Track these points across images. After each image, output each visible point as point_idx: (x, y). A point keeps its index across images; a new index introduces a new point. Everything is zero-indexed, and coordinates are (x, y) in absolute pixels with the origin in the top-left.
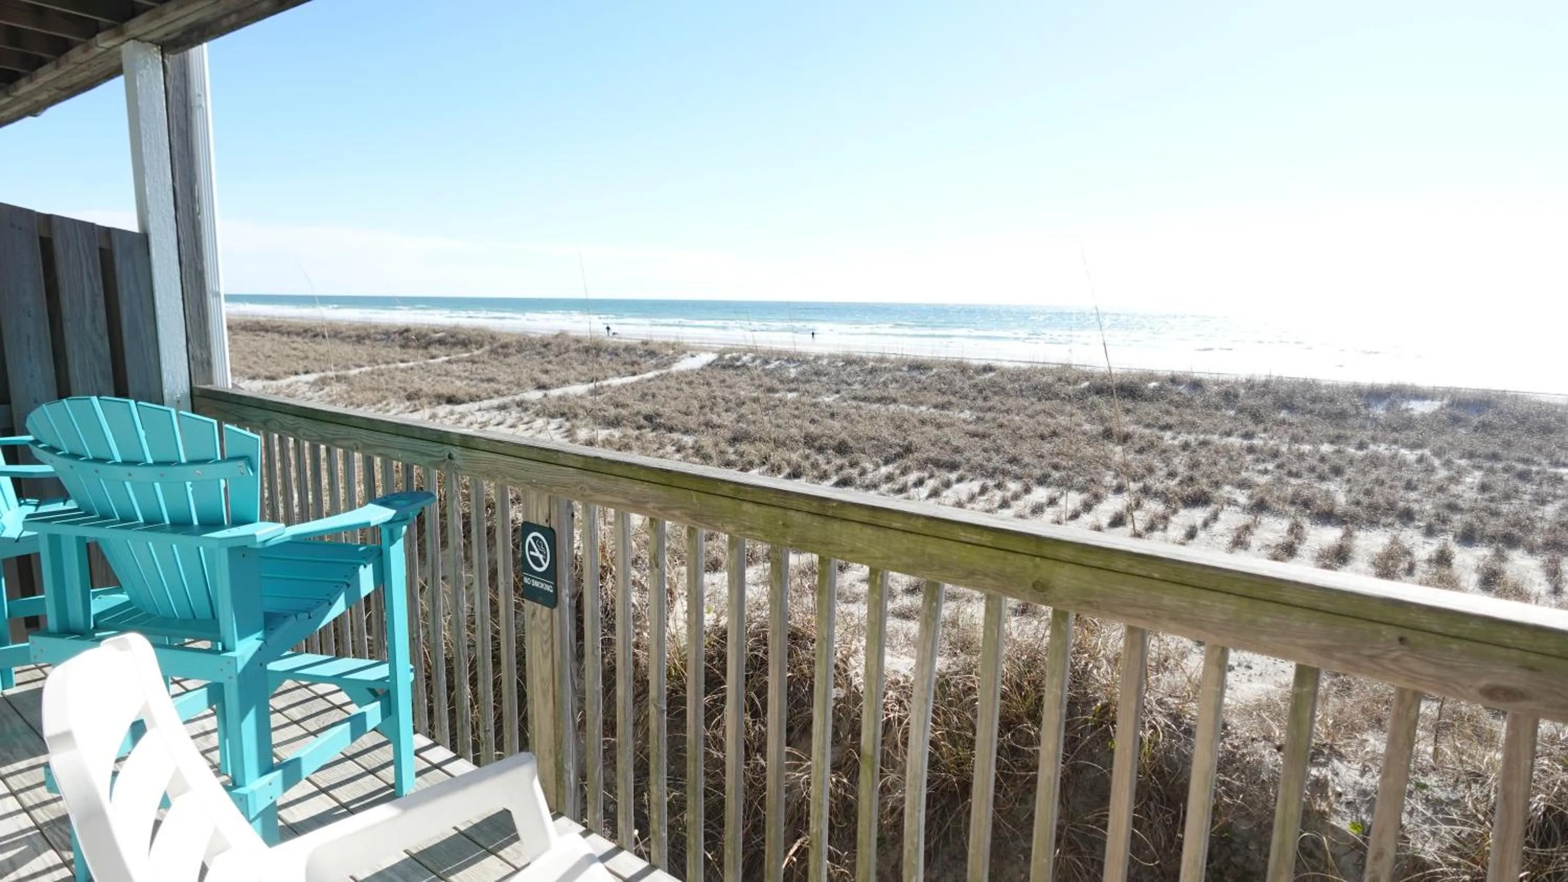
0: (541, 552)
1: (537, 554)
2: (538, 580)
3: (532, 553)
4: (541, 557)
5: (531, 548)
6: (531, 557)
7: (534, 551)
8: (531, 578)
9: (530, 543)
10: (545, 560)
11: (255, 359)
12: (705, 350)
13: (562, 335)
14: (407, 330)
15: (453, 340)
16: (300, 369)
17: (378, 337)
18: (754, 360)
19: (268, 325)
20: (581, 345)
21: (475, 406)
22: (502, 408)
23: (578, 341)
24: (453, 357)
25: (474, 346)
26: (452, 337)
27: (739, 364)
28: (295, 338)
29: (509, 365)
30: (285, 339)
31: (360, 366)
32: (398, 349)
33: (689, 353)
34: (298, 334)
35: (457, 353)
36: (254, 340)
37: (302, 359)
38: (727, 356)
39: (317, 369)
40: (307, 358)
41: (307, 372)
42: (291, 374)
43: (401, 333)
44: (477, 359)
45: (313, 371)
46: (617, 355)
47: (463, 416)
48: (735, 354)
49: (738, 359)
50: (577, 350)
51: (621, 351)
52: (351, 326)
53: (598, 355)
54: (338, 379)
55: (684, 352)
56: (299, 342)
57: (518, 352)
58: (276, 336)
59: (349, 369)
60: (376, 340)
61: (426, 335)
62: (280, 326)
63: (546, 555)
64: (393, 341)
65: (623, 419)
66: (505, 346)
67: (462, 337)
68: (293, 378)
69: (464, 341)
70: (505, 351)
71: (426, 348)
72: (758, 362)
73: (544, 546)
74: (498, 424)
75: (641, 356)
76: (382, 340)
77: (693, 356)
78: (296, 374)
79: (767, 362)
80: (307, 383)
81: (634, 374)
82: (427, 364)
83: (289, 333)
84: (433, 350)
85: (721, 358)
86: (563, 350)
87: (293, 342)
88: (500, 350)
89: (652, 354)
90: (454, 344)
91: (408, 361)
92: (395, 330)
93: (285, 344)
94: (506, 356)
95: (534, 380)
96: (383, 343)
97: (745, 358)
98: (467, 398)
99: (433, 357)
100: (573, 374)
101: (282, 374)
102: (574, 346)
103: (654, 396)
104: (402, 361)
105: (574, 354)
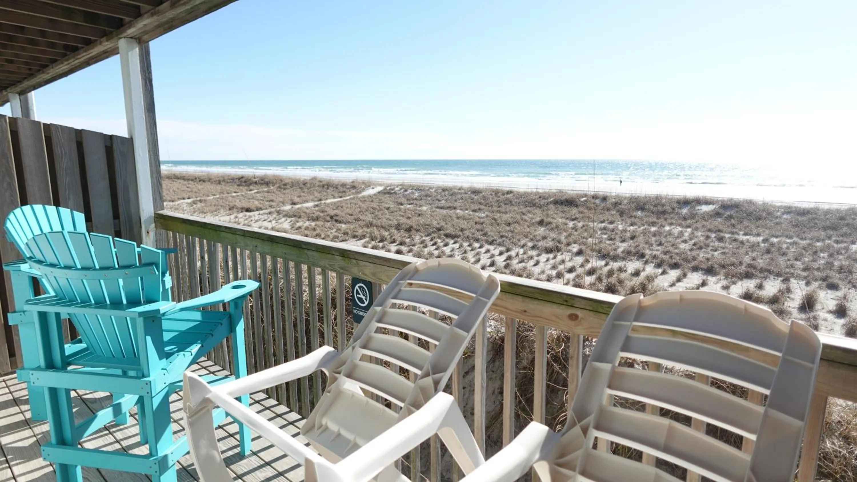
0: (364, 295)
1: (361, 296)
2: (362, 311)
3: (358, 295)
4: (364, 298)
5: (358, 293)
6: (358, 298)
7: (360, 294)
8: (358, 310)
9: (357, 290)
10: (366, 300)
11: (168, 192)
12: (380, 185)
13: (314, 178)
14: (242, 177)
15: (262, 182)
16: (186, 196)
17: (229, 181)
18: (401, 189)
19: (179, 176)
20: (321, 184)
21: (257, 213)
22: (270, 213)
23: (321, 182)
24: (261, 190)
25: (271, 185)
26: (262, 180)
27: (393, 192)
28: (191, 182)
29: (284, 194)
30: (186, 182)
31: (214, 195)
32: (236, 187)
33: (372, 187)
34: (192, 180)
35: (263, 188)
36: (171, 184)
37: (189, 192)
38: (388, 188)
39: (194, 196)
40: (192, 191)
41: (189, 198)
42: (181, 199)
43: (239, 179)
44: (271, 191)
45: (192, 198)
46: (337, 188)
47: (250, 217)
48: (392, 187)
49: (393, 190)
50: (319, 186)
51: (339, 186)
52: (217, 176)
53: (328, 188)
54: (200, 201)
55: (369, 186)
56: (192, 184)
57: (291, 187)
58: (182, 181)
59: (208, 196)
60: (228, 182)
61: (250, 180)
62: (184, 176)
63: (366, 297)
64: (235, 182)
65: (320, 217)
66: (285, 185)
67: (266, 180)
68: (182, 201)
69: (267, 182)
70: (285, 187)
71: (249, 186)
72: (402, 190)
73: (366, 292)
74: (264, 221)
75: (348, 189)
76: (230, 182)
77: (373, 188)
78: (184, 199)
79: (406, 191)
80: (187, 203)
81: (341, 197)
82: (246, 194)
83: (188, 180)
84: (252, 187)
85: (385, 189)
86: (312, 186)
87: (189, 184)
88: (282, 186)
89: (354, 187)
90: (262, 184)
91: (238, 193)
92: (237, 177)
93: (185, 185)
94: (285, 189)
95: (291, 200)
96: (230, 184)
97: (396, 189)
98: (255, 209)
99: (251, 190)
100: (312, 197)
101: (176, 199)
102: (318, 184)
103: (342, 207)
104: (235, 192)
105: (317, 188)
